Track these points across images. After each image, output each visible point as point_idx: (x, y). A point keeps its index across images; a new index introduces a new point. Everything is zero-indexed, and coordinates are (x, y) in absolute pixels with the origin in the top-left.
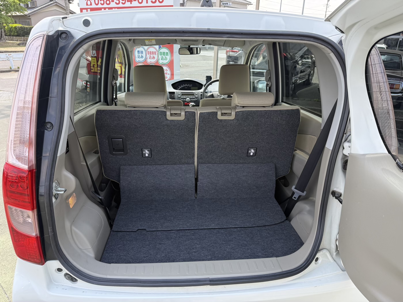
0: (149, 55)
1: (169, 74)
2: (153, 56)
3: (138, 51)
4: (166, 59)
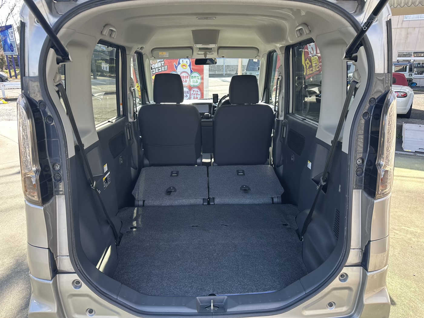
4: (197, 82)
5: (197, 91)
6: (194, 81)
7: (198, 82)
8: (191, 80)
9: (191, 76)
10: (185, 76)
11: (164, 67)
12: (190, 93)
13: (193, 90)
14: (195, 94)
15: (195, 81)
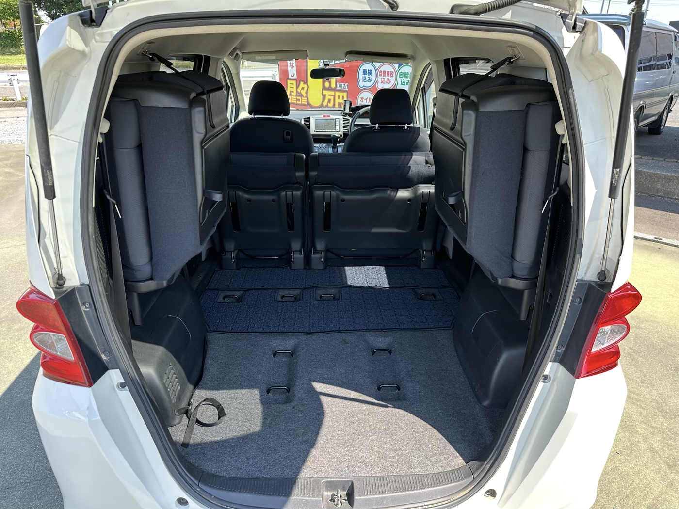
0: (381, 77)
2: (388, 79)
3: (365, 72)
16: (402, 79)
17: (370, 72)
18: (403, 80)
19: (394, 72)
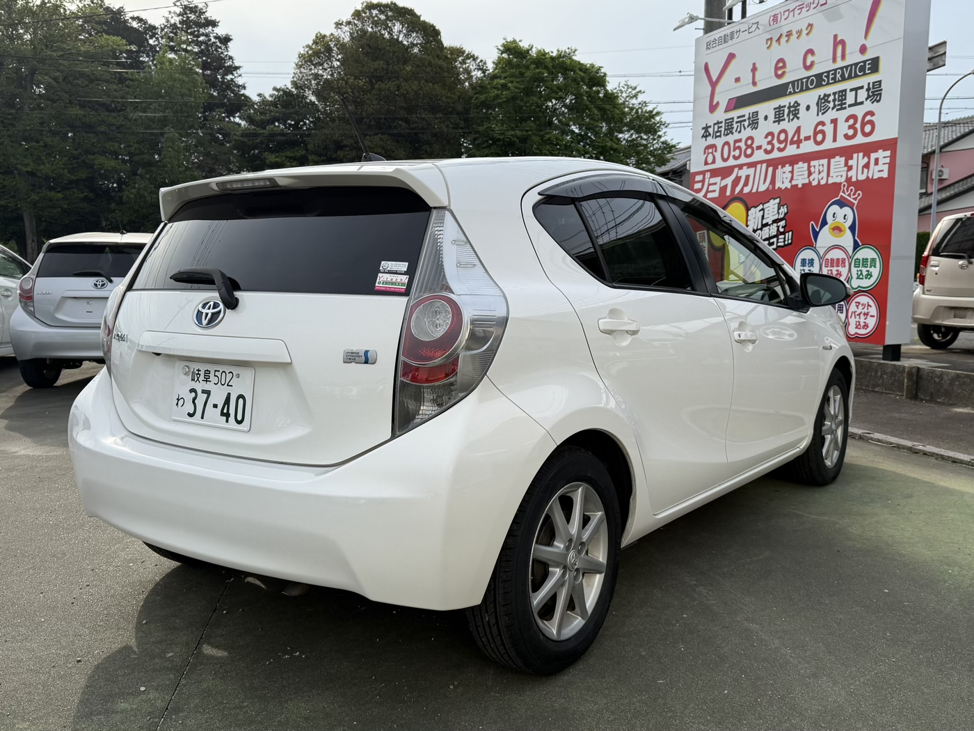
0: (827, 268)
1: (873, 316)
2: (838, 271)
3: (803, 261)
4: (869, 275)
5: (869, 305)
6: (861, 274)
7: (871, 276)
8: (854, 270)
9: (855, 257)
10: (838, 260)
11: (782, 236)
12: (847, 311)
13: (857, 300)
14: (862, 315)
15: (865, 273)
16: (860, 268)
17: (811, 262)
18: (861, 271)
19: (847, 260)
